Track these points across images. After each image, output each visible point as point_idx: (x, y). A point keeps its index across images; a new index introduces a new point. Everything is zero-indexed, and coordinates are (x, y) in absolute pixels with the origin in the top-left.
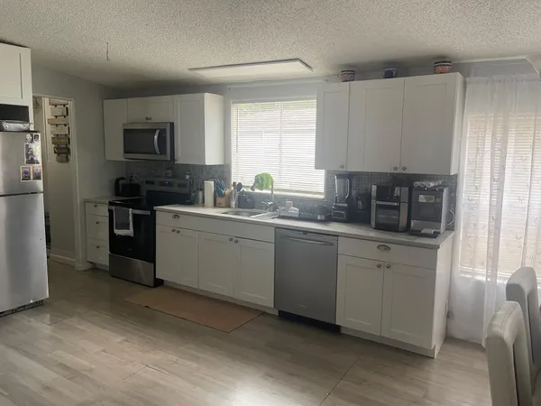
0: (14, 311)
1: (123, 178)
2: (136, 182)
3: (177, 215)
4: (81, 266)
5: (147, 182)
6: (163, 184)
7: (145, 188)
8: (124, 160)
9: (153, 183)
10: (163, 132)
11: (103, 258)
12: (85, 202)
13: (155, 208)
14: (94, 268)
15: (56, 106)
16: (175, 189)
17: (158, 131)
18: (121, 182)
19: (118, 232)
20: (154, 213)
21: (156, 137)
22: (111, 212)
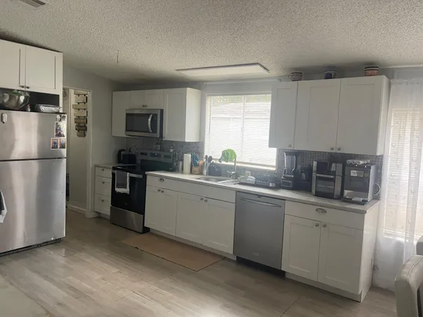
0: (39, 246)
1: (123, 150)
2: (133, 153)
3: (162, 179)
4: (90, 215)
5: (142, 154)
6: (153, 155)
7: (139, 158)
8: (125, 136)
9: (146, 154)
10: (155, 116)
11: (106, 209)
12: (96, 166)
13: (147, 173)
14: (99, 217)
15: (79, 95)
16: (162, 159)
17: (151, 116)
18: (123, 153)
19: (118, 190)
20: (145, 176)
21: (149, 120)
22: (113, 174)
